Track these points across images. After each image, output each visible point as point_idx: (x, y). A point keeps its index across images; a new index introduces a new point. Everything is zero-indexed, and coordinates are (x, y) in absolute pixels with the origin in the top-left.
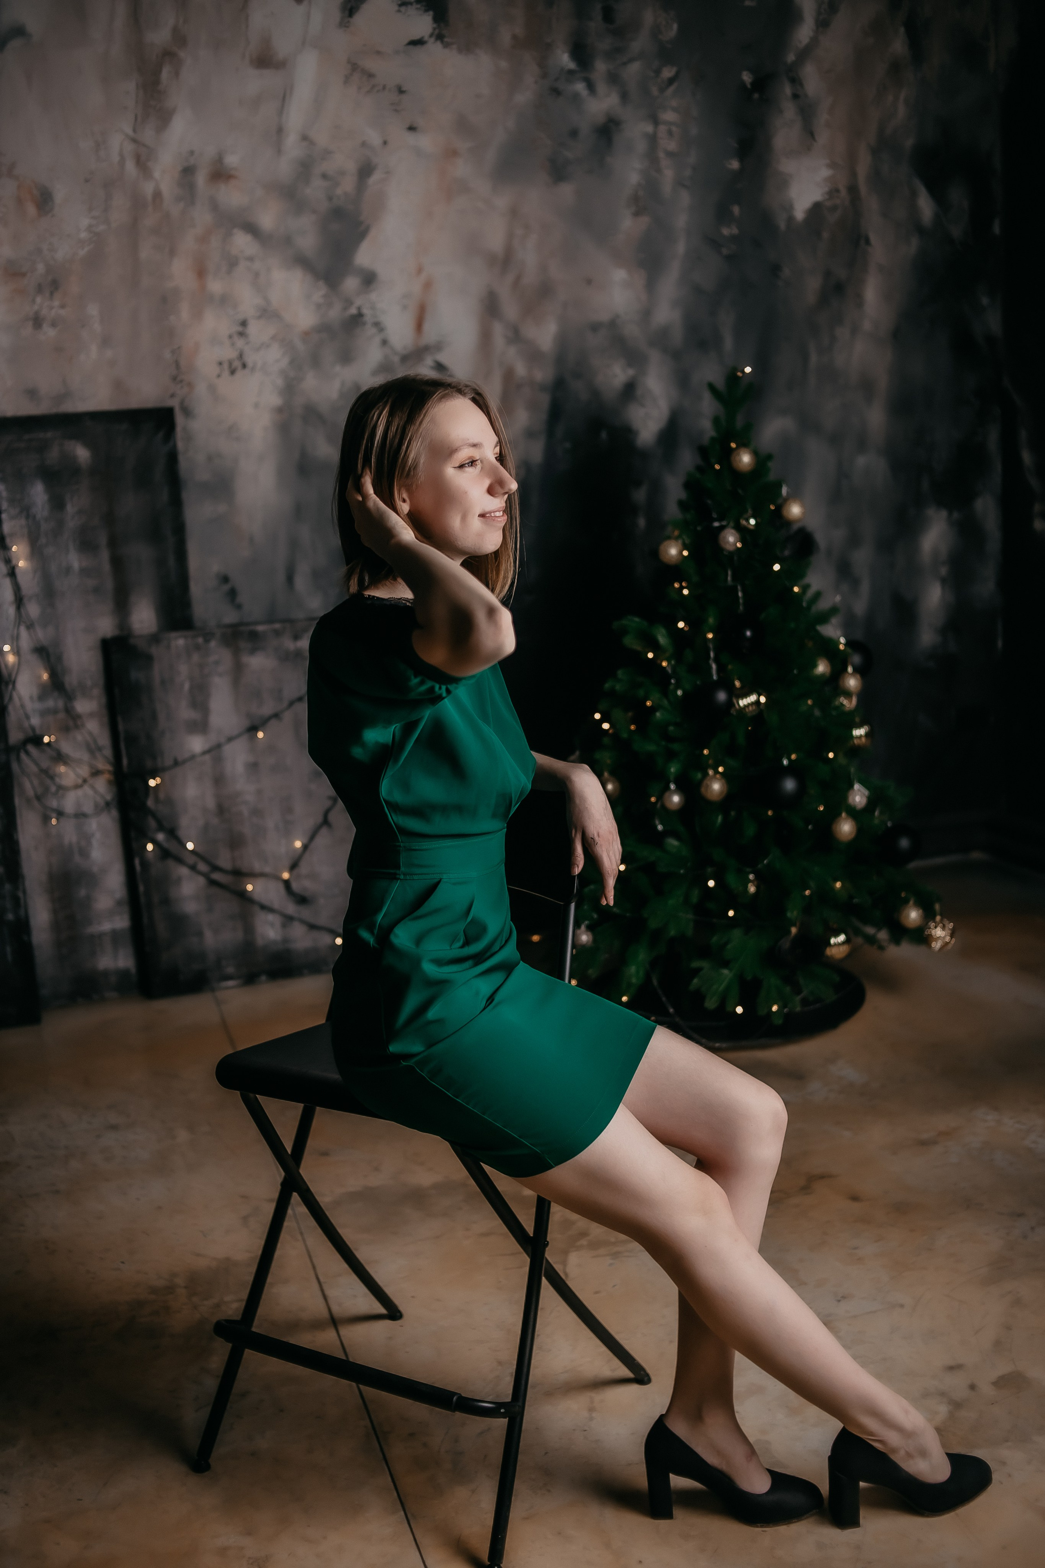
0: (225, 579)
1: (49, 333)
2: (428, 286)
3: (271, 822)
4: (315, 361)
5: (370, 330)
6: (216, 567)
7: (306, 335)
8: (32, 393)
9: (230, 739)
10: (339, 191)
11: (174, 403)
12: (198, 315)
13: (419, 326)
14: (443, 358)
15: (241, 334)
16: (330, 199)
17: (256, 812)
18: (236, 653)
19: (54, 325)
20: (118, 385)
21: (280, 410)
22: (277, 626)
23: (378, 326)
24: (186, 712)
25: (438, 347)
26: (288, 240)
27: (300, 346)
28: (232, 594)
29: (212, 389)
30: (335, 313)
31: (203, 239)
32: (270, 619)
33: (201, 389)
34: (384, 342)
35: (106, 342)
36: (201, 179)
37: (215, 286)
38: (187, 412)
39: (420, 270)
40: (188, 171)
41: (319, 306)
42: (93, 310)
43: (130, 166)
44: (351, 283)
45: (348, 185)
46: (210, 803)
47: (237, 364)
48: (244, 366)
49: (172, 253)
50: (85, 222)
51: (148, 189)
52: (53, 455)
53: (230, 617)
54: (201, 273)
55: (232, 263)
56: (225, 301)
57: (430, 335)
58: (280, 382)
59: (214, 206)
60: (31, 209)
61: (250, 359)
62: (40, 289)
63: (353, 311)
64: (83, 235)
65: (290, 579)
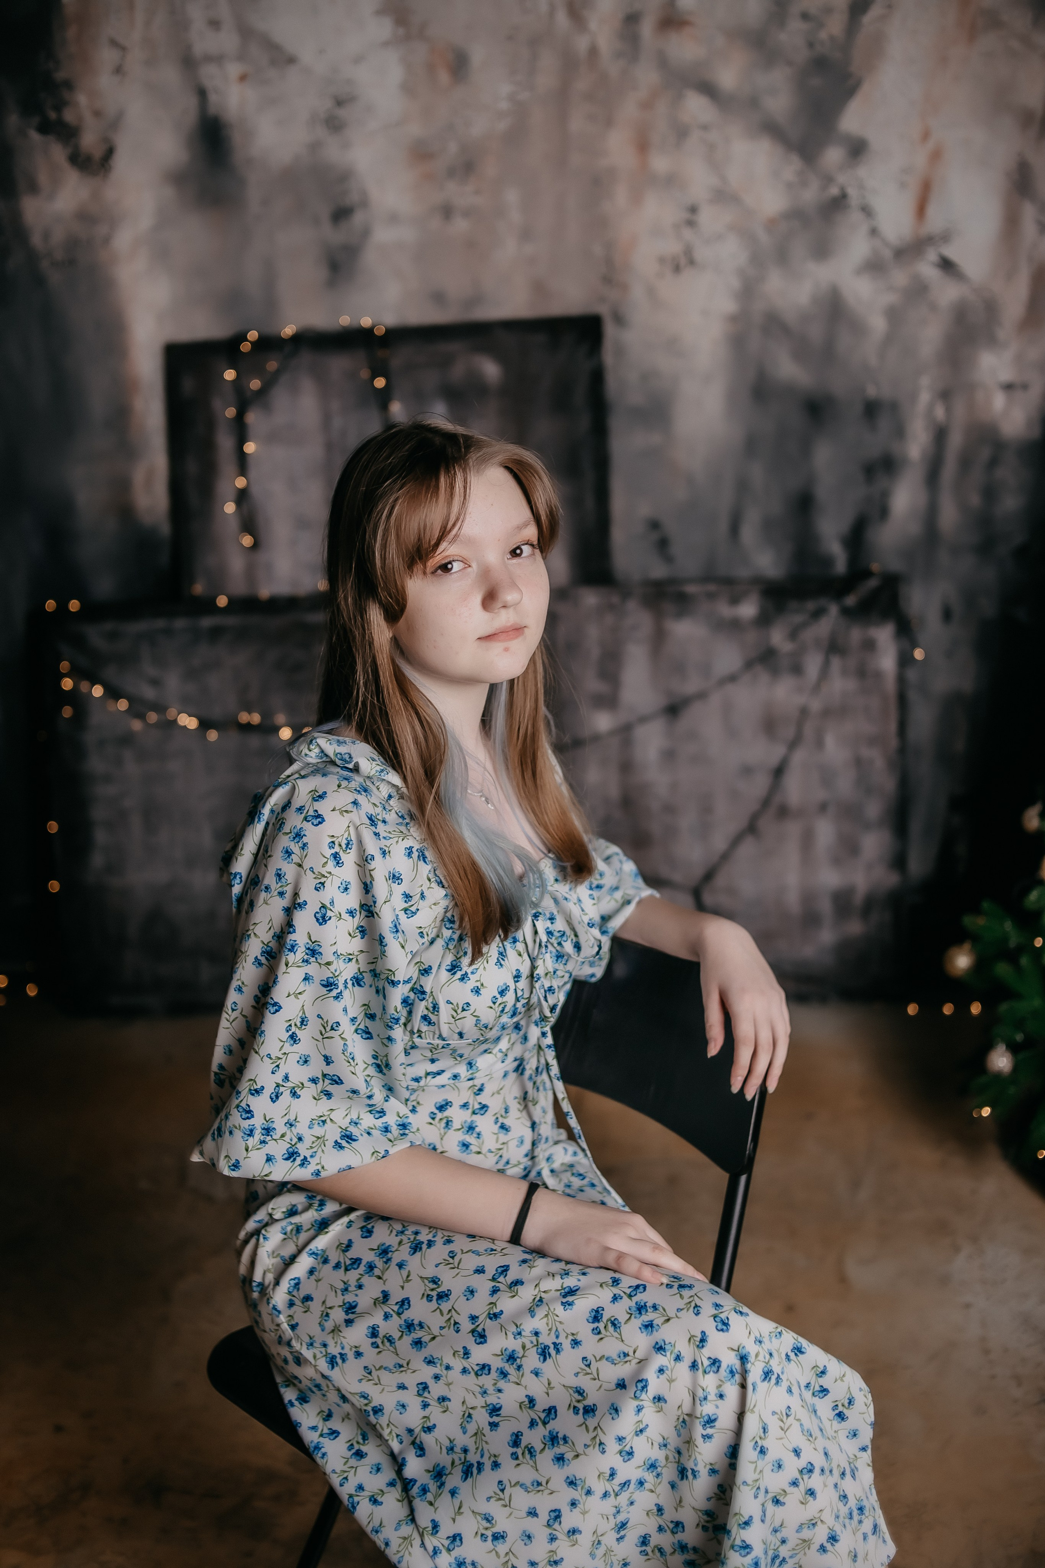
0: (654, 525)
1: (460, 225)
2: (936, 156)
3: (687, 821)
4: (782, 256)
5: (855, 216)
6: (645, 510)
7: (771, 224)
8: (439, 298)
9: (643, 719)
10: (823, 35)
11: (603, 310)
12: (637, 198)
13: (921, 210)
14: (950, 252)
15: (691, 223)
16: (811, 45)
17: (669, 809)
18: (659, 617)
19: (467, 213)
20: (539, 288)
21: (734, 319)
22: (712, 587)
23: (867, 211)
24: (592, 684)
25: (946, 237)
26: (754, 102)
27: (763, 237)
28: (663, 545)
29: (651, 292)
30: (811, 195)
31: (647, 105)
32: (707, 578)
33: (637, 293)
34: (874, 232)
35: (526, 234)
36: (647, 29)
37: (660, 163)
38: (619, 320)
39: (926, 136)
40: (632, 19)
41: (789, 186)
42: (512, 196)
43: (562, 19)
44: (833, 155)
45: (835, 26)
46: (614, 791)
47: (683, 261)
48: (691, 262)
49: (609, 122)
50: (505, 89)
51: (582, 44)
52: (458, 372)
53: (659, 571)
54: (643, 146)
55: (681, 133)
56: (671, 181)
57: (935, 221)
58: (735, 283)
59: (663, 62)
60: (444, 77)
61: (702, 253)
62: (451, 173)
63: (834, 191)
64: (504, 105)
65: (735, 529)
